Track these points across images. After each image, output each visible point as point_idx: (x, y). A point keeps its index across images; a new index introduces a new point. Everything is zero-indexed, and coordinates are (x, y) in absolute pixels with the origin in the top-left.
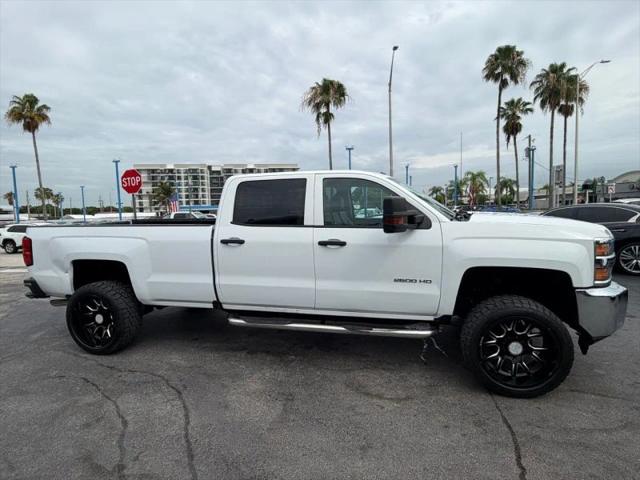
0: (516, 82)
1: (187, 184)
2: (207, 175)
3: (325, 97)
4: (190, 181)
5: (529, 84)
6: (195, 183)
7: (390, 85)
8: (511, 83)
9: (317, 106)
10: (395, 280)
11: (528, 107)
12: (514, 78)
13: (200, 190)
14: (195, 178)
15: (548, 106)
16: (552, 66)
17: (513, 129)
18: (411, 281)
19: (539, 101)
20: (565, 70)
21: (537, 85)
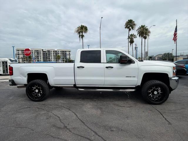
0: (133, 29)
1: (35, 55)
2: (42, 52)
3: (82, 30)
4: (36, 54)
5: (136, 30)
6: (38, 55)
7: (100, 28)
8: (132, 30)
9: (79, 33)
10: (126, 77)
11: (135, 36)
12: (132, 28)
13: (39, 57)
14: (38, 53)
15: (141, 36)
16: (142, 26)
17: (132, 42)
18: (130, 77)
19: (139, 35)
20: (145, 27)
21: (138, 31)
